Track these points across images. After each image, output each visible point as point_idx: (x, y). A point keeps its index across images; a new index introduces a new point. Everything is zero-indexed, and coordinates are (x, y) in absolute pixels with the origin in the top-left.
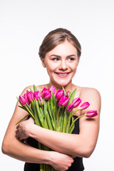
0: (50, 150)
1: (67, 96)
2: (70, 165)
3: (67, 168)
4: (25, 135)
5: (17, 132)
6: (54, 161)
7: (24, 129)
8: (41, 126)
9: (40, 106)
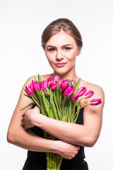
0: (56, 139)
1: (72, 87)
2: (76, 152)
3: (74, 156)
4: (31, 124)
5: (23, 121)
6: (61, 150)
7: (29, 118)
8: (47, 116)
9: (46, 96)
